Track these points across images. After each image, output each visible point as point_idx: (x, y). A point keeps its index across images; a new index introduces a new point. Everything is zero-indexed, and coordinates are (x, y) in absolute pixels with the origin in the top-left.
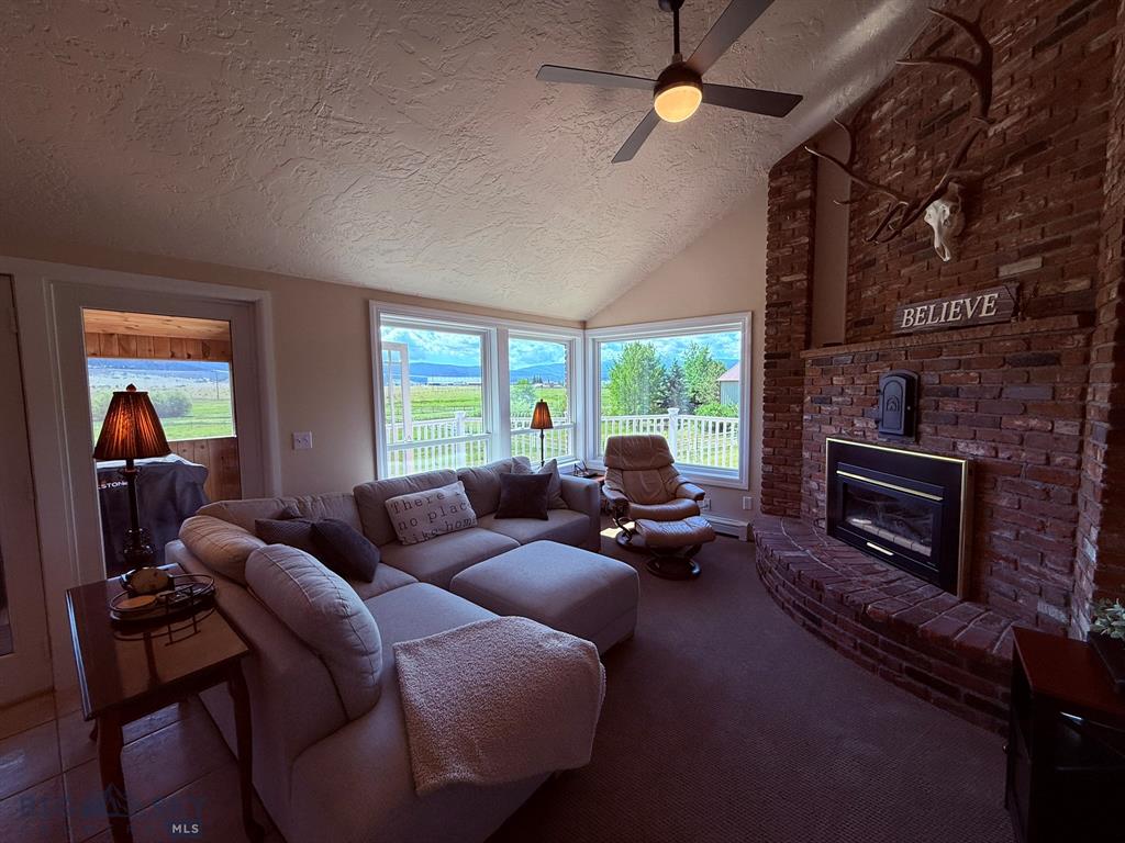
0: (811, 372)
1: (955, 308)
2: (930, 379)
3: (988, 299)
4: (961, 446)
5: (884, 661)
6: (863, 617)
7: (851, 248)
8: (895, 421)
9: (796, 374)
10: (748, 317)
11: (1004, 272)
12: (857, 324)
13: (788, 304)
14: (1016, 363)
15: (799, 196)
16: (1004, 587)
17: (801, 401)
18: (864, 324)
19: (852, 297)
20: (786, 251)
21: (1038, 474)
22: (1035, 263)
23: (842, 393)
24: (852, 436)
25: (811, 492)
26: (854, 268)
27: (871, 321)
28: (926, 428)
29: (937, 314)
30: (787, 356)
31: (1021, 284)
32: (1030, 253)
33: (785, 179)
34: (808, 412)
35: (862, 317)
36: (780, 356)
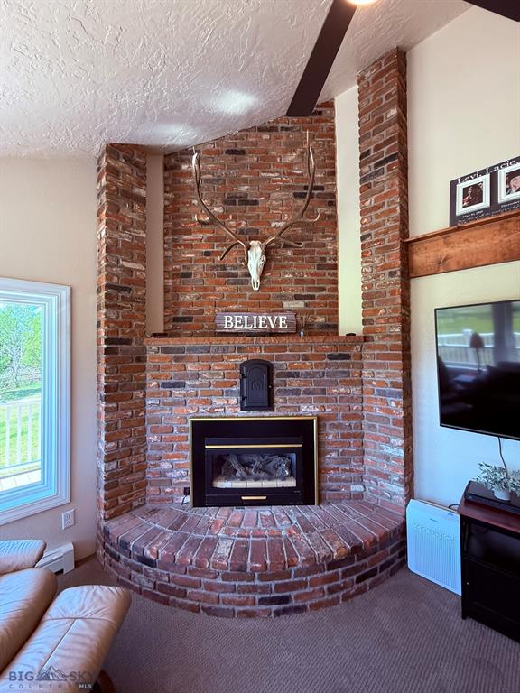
0: (154, 357)
2: (280, 365)
3: (282, 318)
4: (303, 408)
8: (259, 396)
9: (139, 359)
10: (65, 293)
11: (286, 305)
12: (176, 319)
13: (129, 290)
15: (136, 191)
16: (334, 485)
17: (143, 386)
18: (178, 323)
19: (170, 296)
22: (300, 304)
23: (196, 376)
24: (212, 413)
27: (190, 319)
28: (278, 399)
29: (250, 322)
30: (128, 342)
31: (296, 312)
32: (298, 297)
33: (120, 164)
34: (153, 395)
35: (180, 315)
36: (121, 342)
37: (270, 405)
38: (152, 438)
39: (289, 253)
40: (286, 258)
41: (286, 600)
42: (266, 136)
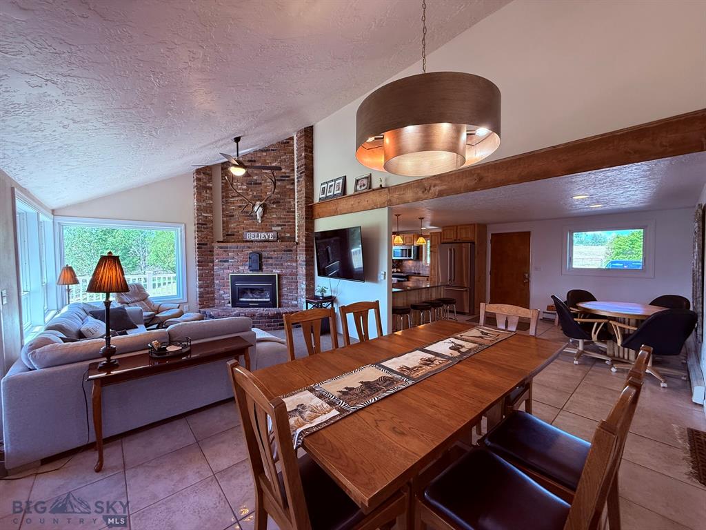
0: (216, 251)
1: (263, 236)
2: (265, 254)
3: (271, 235)
4: (274, 271)
5: (274, 326)
7: (223, 208)
8: (256, 266)
9: (210, 251)
10: (184, 225)
11: (273, 229)
12: (228, 235)
13: (206, 224)
14: (285, 251)
15: (208, 185)
16: (286, 301)
17: (213, 262)
18: (229, 236)
19: (225, 225)
20: (204, 204)
21: (290, 275)
22: (280, 228)
23: (233, 258)
24: (239, 272)
25: (221, 295)
26: (225, 216)
27: (233, 235)
28: (264, 267)
29: (258, 236)
30: (206, 244)
31: (277, 232)
32: (278, 225)
33: (202, 176)
34: (217, 265)
35: (229, 233)
36: (204, 244)
37: (261, 269)
38: (217, 282)
39: (275, 206)
40: (274, 208)
42: (265, 154)
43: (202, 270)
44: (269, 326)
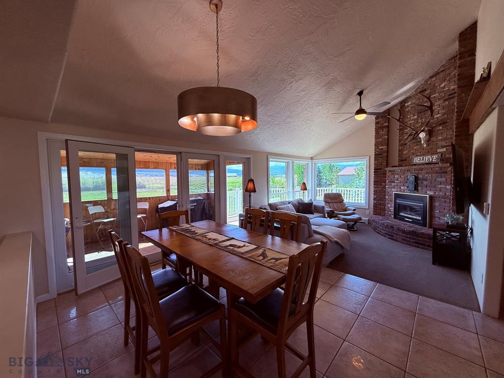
0: (388, 174)
1: (427, 159)
2: (420, 176)
3: (435, 157)
4: (428, 192)
5: (409, 241)
6: (404, 232)
7: (399, 139)
8: (412, 187)
9: (384, 174)
10: (368, 157)
11: (438, 151)
12: (402, 160)
13: (381, 155)
14: (439, 173)
15: (384, 125)
17: (385, 182)
18: (404, 161)
20: (381, 140)
21: (443, 197)
22: (445, 149)
23: (398, 180)
24: (400, 191)
25: (388, 208)
26: (401, 145)
27: (406, 160)
28: (420, 188)
29: (423, 159)
30: (381, 169)
31: (442, 153)
32: (443, 147)
34: (387, 185)
35: (403, 159)
36: (379, 169)
38: (387, 197)
39: (441, 128)
40: (440, 130)
41: (392, 236)
42: (434, 79)
43: (376, 187)
44: (404, 240)
